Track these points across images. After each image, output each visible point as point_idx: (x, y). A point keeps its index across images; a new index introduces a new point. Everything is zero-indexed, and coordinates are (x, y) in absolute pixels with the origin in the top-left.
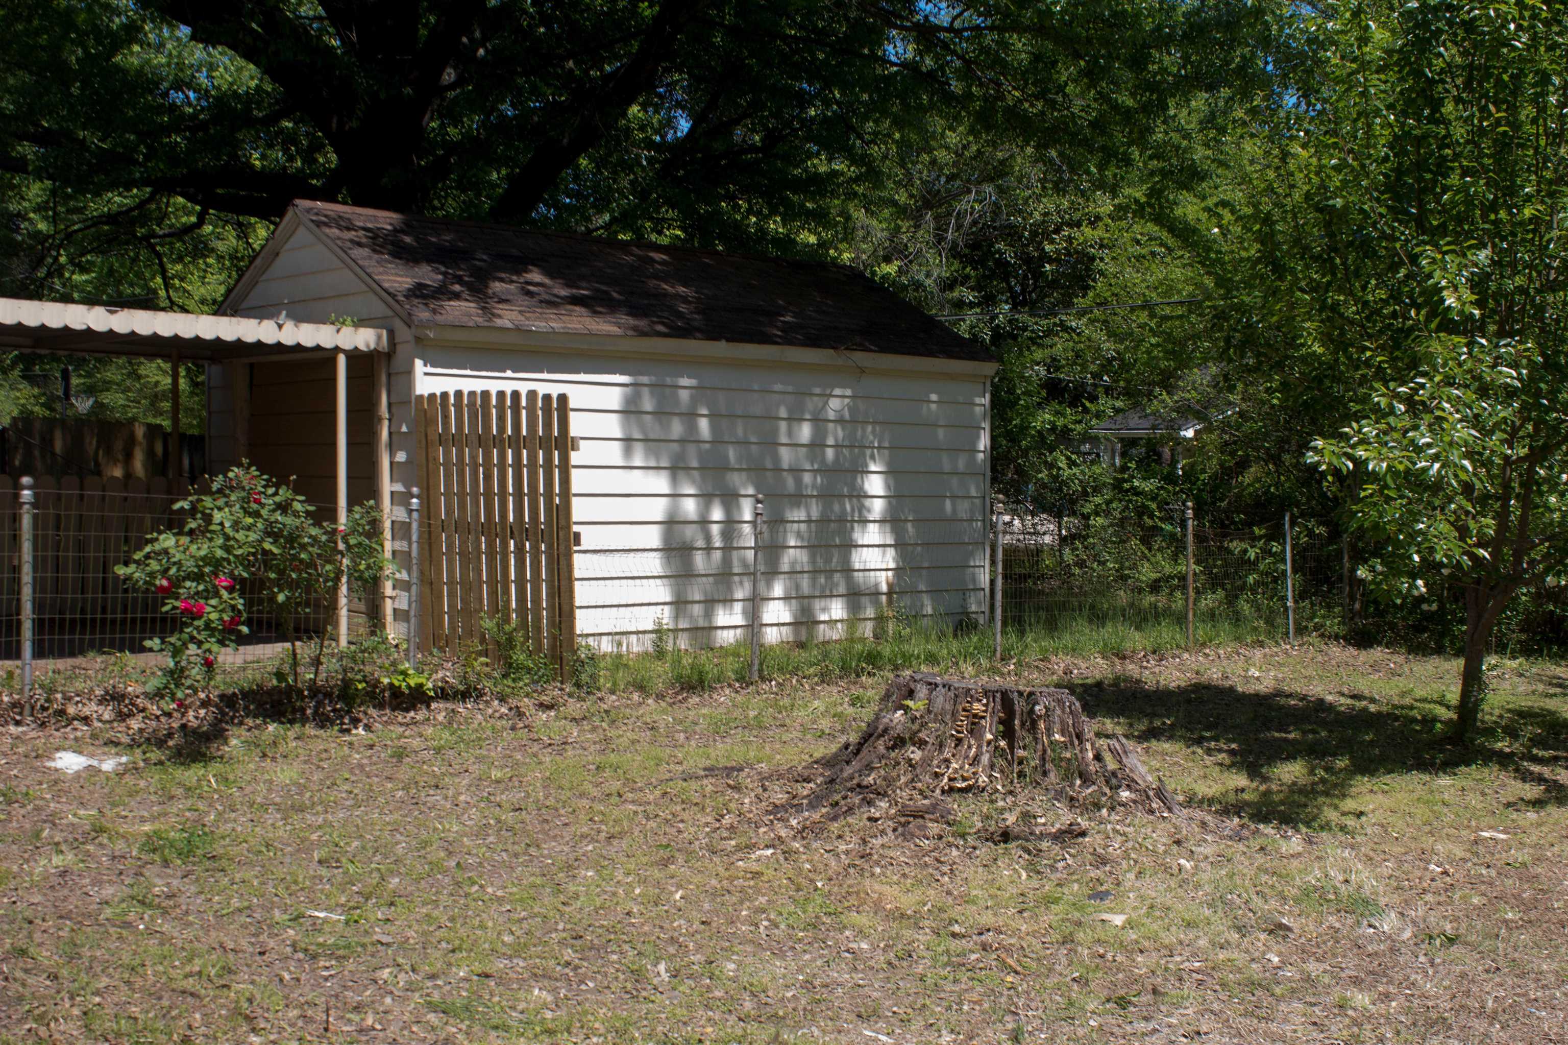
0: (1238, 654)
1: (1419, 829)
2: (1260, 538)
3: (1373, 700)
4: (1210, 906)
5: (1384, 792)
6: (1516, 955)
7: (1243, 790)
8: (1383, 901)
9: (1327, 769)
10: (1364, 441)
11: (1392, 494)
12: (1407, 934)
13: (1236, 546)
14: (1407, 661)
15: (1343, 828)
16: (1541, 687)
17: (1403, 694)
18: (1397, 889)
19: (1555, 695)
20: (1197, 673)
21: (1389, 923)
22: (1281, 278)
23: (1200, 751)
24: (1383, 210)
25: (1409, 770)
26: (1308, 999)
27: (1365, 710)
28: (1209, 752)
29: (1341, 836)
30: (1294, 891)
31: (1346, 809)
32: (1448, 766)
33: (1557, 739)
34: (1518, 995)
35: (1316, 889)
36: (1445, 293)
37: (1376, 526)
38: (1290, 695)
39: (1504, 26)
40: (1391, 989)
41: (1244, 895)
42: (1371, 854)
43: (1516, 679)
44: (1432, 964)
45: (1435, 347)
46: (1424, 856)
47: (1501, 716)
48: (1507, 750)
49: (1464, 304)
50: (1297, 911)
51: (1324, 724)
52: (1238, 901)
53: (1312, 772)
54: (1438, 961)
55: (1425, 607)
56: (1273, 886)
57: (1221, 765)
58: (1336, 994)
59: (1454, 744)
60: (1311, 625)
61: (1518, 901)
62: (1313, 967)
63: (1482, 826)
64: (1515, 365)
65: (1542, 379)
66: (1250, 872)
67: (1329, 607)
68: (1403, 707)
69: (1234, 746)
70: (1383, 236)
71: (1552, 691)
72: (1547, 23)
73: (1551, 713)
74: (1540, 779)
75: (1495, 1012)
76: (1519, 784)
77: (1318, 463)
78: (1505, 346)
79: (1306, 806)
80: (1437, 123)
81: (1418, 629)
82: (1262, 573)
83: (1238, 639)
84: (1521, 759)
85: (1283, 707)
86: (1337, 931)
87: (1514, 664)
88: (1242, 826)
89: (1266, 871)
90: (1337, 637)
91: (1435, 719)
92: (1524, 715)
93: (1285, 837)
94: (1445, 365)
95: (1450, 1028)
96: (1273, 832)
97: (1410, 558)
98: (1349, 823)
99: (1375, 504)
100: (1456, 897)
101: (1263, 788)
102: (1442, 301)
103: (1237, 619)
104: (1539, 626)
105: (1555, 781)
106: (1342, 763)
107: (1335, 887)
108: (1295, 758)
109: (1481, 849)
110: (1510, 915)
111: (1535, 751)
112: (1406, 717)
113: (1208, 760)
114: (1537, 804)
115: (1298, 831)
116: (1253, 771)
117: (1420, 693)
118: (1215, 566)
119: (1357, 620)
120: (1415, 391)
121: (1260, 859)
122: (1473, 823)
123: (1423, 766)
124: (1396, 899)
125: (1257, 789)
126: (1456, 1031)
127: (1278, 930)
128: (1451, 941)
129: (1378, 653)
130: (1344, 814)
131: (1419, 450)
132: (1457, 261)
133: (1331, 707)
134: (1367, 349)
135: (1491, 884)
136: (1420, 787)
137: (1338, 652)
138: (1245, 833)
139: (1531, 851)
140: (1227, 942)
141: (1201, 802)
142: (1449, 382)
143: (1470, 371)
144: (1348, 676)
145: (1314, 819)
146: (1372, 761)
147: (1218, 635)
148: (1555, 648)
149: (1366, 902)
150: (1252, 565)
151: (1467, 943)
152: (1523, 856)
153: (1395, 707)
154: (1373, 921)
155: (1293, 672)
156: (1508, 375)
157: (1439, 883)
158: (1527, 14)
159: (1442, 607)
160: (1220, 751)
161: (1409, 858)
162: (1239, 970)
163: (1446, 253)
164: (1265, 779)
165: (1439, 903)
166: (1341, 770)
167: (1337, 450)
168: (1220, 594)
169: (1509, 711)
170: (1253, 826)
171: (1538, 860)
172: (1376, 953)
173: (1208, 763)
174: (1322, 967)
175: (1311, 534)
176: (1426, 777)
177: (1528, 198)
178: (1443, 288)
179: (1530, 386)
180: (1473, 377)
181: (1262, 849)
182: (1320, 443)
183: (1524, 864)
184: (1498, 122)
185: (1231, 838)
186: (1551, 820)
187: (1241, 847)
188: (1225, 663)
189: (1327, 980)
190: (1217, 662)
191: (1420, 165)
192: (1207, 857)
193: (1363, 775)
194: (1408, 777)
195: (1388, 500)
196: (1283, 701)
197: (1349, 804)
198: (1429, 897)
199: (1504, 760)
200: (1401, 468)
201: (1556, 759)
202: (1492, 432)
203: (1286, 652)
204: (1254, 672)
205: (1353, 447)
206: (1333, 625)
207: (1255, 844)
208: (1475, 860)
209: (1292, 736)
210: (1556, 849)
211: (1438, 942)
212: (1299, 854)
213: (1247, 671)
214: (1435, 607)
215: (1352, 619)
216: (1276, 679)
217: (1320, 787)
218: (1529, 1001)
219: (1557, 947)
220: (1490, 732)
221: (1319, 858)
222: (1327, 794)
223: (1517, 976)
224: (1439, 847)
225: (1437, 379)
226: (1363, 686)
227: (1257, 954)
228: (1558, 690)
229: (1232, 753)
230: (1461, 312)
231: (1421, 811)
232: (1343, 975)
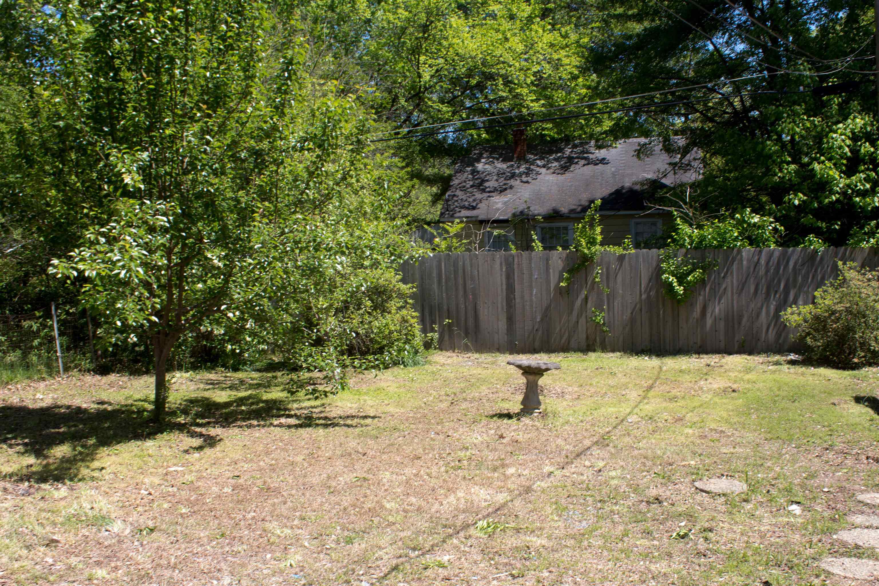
0: (30, 386)
1: (135, 472)
2: (40, 317)
3: (110, 404)
4: (8, 537)
5: (116, 454)
6: (187, 531)
7: (31, 466)
8: (113, 516)
9: (83, 446)
10: (83, 260)
11: (101, 289)
12: (128, 531)
13: (26, 324)
14: (130, 379)
15: (93, 478)
16: (202, 386)
17: (127, 398)
18: (122, 507)
19: (209, 389)
20: (4, 400)
21: (117, 527)
22: (31, 167)
23: (5, 446)
24: (88, 129)
25: (130, 440)
26: (70, 579)
27: (105, 410)
28: (11, 446)
29: (90, 483)
30: (61, 519)
31: (94, 467)
32: (151, 435)
33: (210, 413)
34: (188, 552)
35: (74, 516)
36: (124, 176)
37: (93, 307)
38: (62, 407)
39: (148, 30)
40: (119, 564)
41: (30, 527)
42: (108, 490)
43: (189, 383)
44: (142, 545)
45: (120, 206)
46: (137, 486)
47: (180, 404)
48: (183, 422)
49: (135, 182)
50: (63, 530)
51: (81, 421)
52: (26, 531)
53: (74, 450)
54: (145, 543)
55: (137, 349)
56: (48, 519)
57: (18, 453)
58: (86, 574)
59: (154, 423)
60: (72, 365)
61: (189, 503)
62: (73, 561)
63: (170, 464)
64: (165, 214)
65: (181, 222)
66: (33, 513)
67: (84, 354)
68: (126, 406)
69: (26, 441)
70: (89, 143)
71: (208, 387)
72: (170, 30)
73: (207, 399)
74: (201, 435)
75: (175, 564)
76: (190, 439)
77: (57, 273)
78: (160, 204)
79: (70, 469)
80: (117, 81)
81: (136, 361)
82: (43, 338)
83: (29, 378)
84: (191, 425)
85: (57, 414)
86: (87, 537)
87: (188, 375)
88: (30, 487)
89: (44, 510)
90: (89, 371)
91: (145, 410)
92: (192, 402)
93: (57, 489)
94: (126, 215)
95: (151, 578)
96: (49, 487)
97: (115, 324)
98: (95, 475)
99: (91, 295)
100: (155, 506)
101: (45, 462)
102: (123, 180)
103: (28, 367)
104: (199, 353)
105: (209, 435)
106: (92, 441)
107: (85, 512)
108: (64, 443)
109: (169, 477)
110: (184, 511)
111: (198, 421)
112: (128, 411)
113: (11, 451)
114: (200, 448)
115: (65, 484)
116: (38, 454)
117: (137, 396)
118: (14, 336)
119: (100, 359)
120: (110, 230)
121: (41, 504)
122: (165, 464)
123: (138, 436)
124: (121, 512)
125: (40, 464)
126: (155, 579)
127: (51, 543)
128: (152, 530)
129: (113, 377)
130: (93, 470)
131: (114, 263)
132: (131, 158)
133: (85, 411)
134: (84, 207)
135: (174, 495)
136: (136, 449)
137: (90, 379)
138: (32, 490)
139: (195, 474)
140: (20, 556)
141: (5, 476)
142: (130, 225)
143: (140, 219)
144: (96, 392)
145: (76, 476)
146: (109, 438)
147: (16, 377)
148: (209, 364)
149: (103, 518)
150: (36, 334)
151: (161, 530)
152: (189, 478)
153: (122, 406)
154: (108, 528)
155: (63, 393)
156: (162, 221)
157: (146, 500)
158: (160, 25)
159: (147, 347)
160: (18, 445)
161: (130, 489)
162: (28, 571)
163: (124, 153)
164: (46, 457)
165: (145, 511)
166: (91, 446)
167: (67, 265)
168: (18, 352)
169: (186, 401)
170: (36, 486)
171: (199, 478)
172: (110, 545)
173: (11, 453)
174: (78, 559)
175: (68, 313)
176: (139, 443)
177: (168, 124)
178: (123, 173)
179: (174, 225)
180: (143, 222)
181: (43, 498)
182: (55, 262)
183: (192, 482)
184: (149, 83)
185: (23, 495)
186: (206, 456)
187: (30, 499)
188: (21, 392)
189: (81, 566)
190: (17, 392)
191: (110, 104)
192: (7, 509)
193: (104, 446)
194: (129, 444)
195: (99, 292)
196: (57, 410)
197: (96, 464)
198: (140, 509)
199: (181, 427)
200: (104, 274)
201: (209, 423)
202: (155, 252)
203: (59, 382)
204: (39, 396)
205: (76, 263)
206: (86, 364)
207: (38, 496)
208: (166, 484)
209: (62, 430)
210: (208, 471)
211: (145, 533)
212: (65, 497)
213: (34, 395)
214: (142, 348)
215: (97, 359)
216: (53, 398)
217: (79, 457)
218: (193, 554)
219: (208, 522)
220: (173, 413)
221: (77, 497)
222: (83, 460)
223: (188, 542)
224: (146, 480)
225: (122, 223)
226: (104, 397)
227: (39, 560)
228: (211, 386)
229: (25, 445)
230: (134, 187)
231: (137, 462)
232: (91, 561)
